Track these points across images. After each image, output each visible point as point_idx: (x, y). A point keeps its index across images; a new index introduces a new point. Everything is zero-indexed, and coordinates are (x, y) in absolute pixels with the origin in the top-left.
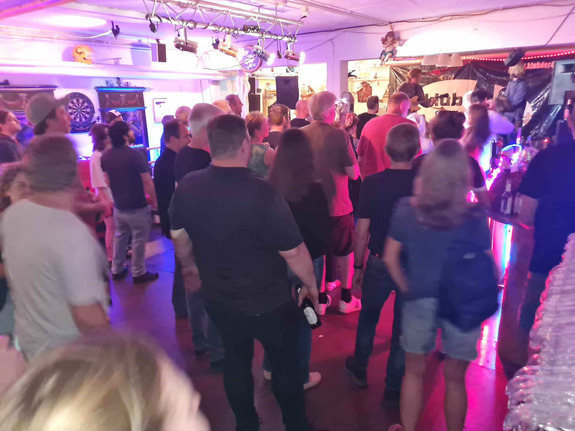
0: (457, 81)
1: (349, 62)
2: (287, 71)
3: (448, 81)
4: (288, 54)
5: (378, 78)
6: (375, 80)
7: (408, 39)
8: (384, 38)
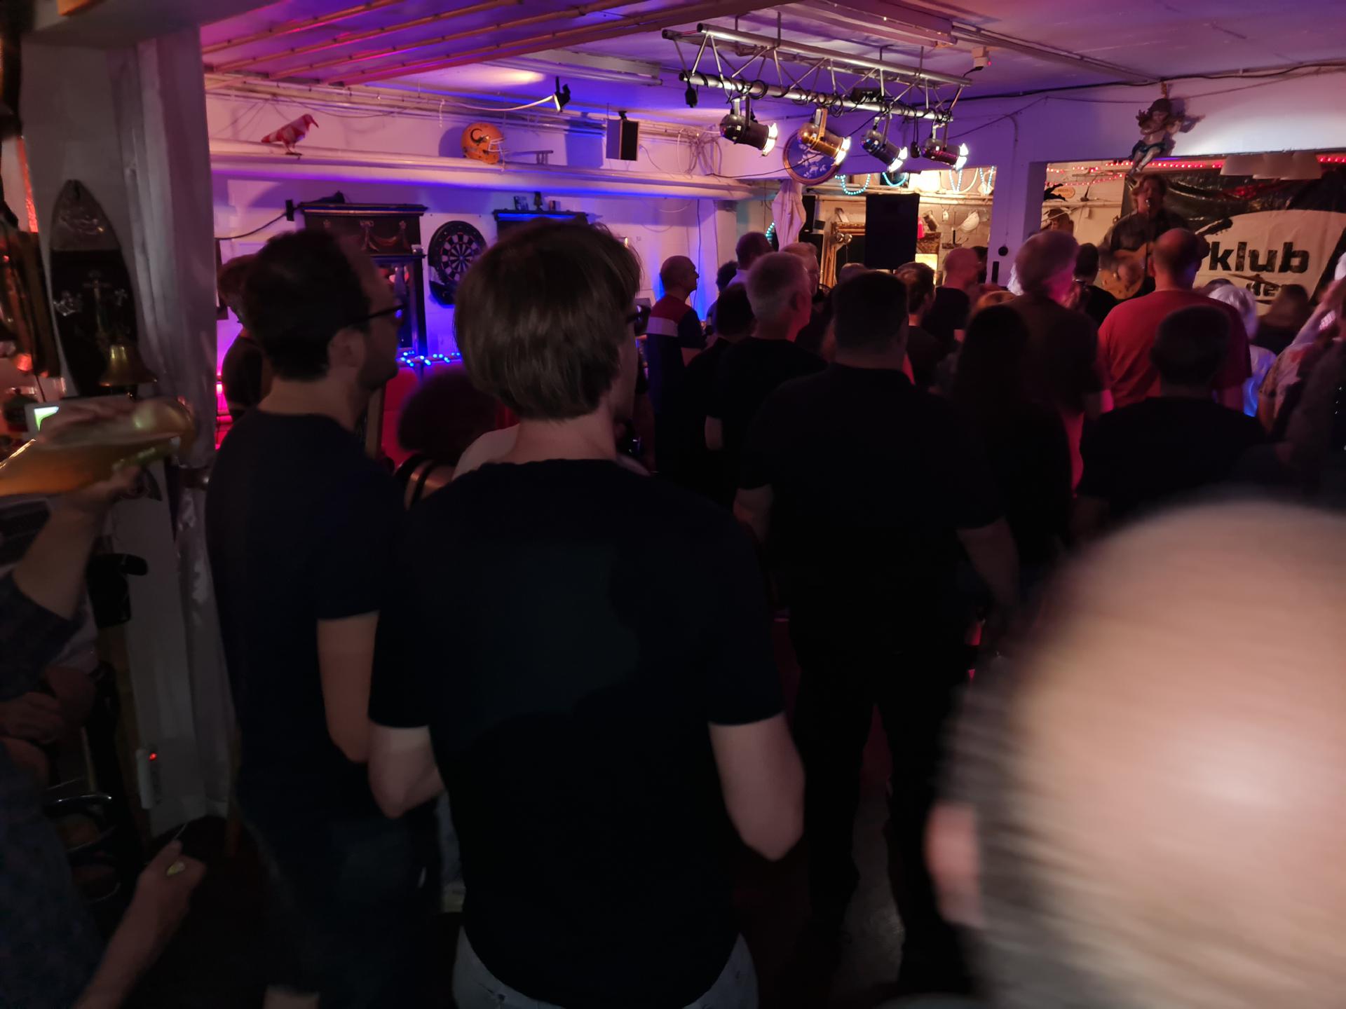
0: (1296, 214)
1: (1049, 165)
3: (1275, 212)
4: (933, 148)
7: (1203, 117)
8: (1146, 113)
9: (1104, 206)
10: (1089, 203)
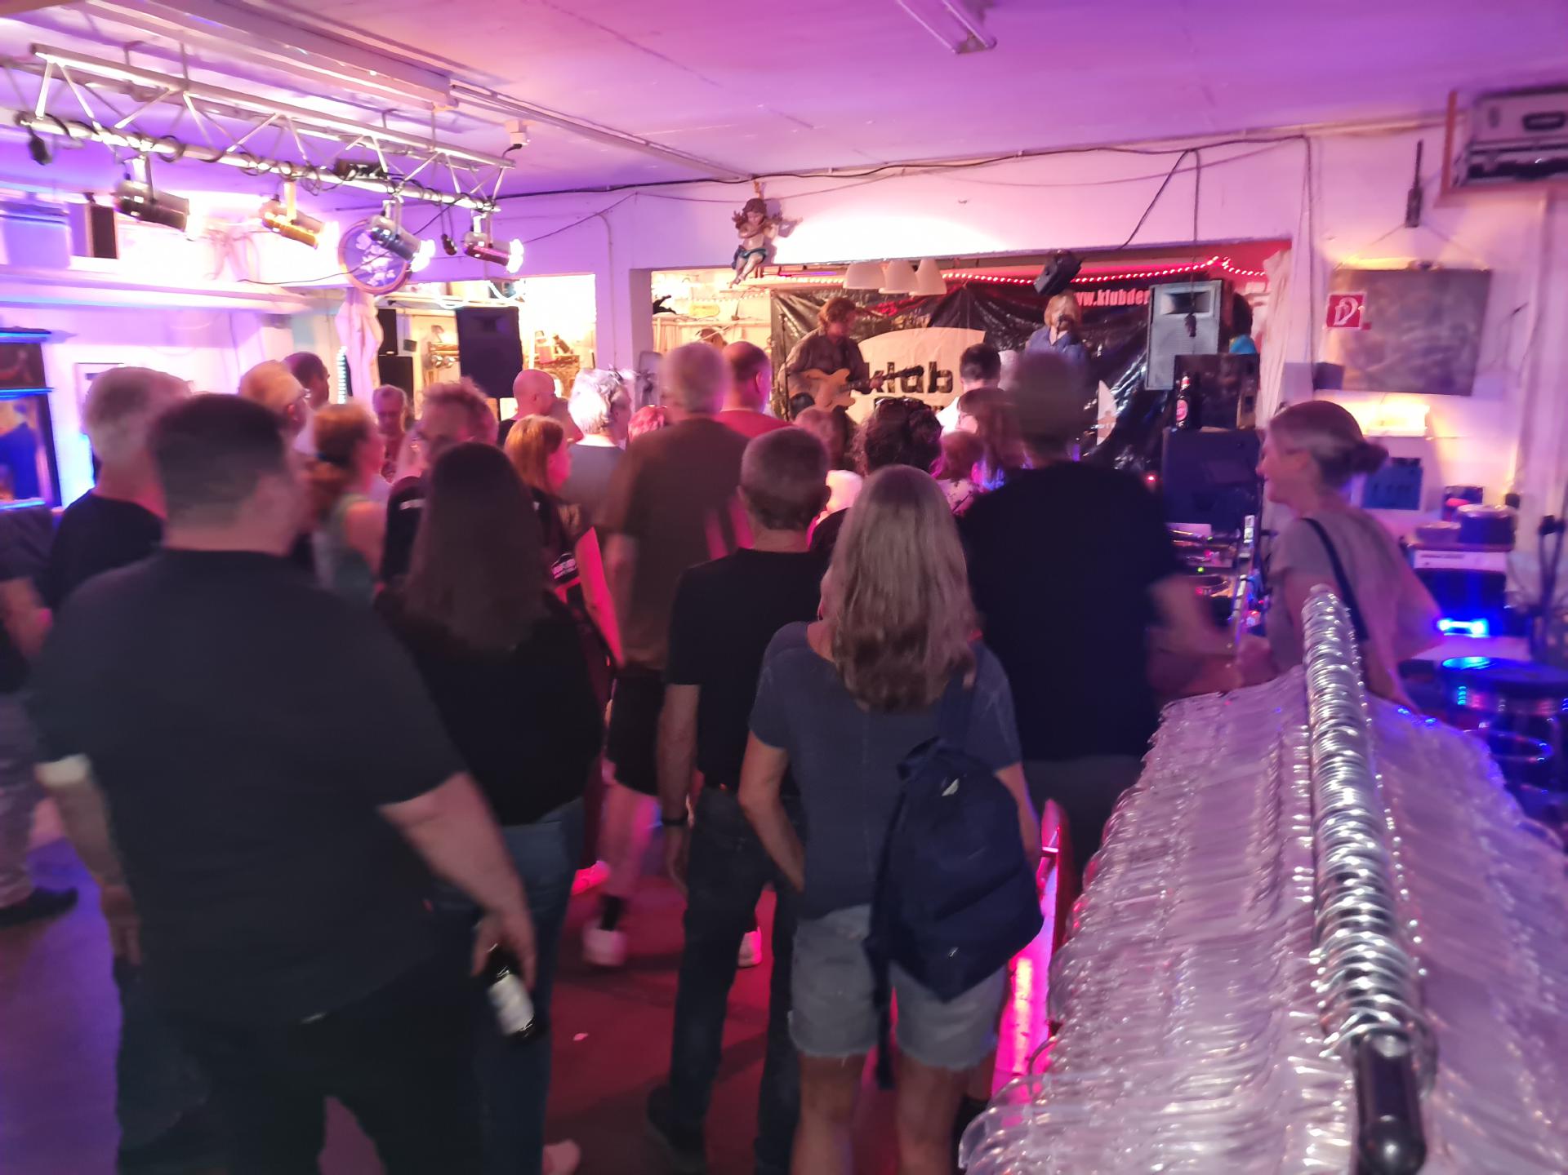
0: (936, 332)
1: (654, 274)
3: (917, 330)
4: (476, 243)
6: (736, 325)
7: (803, 222)
8: (741, 214)
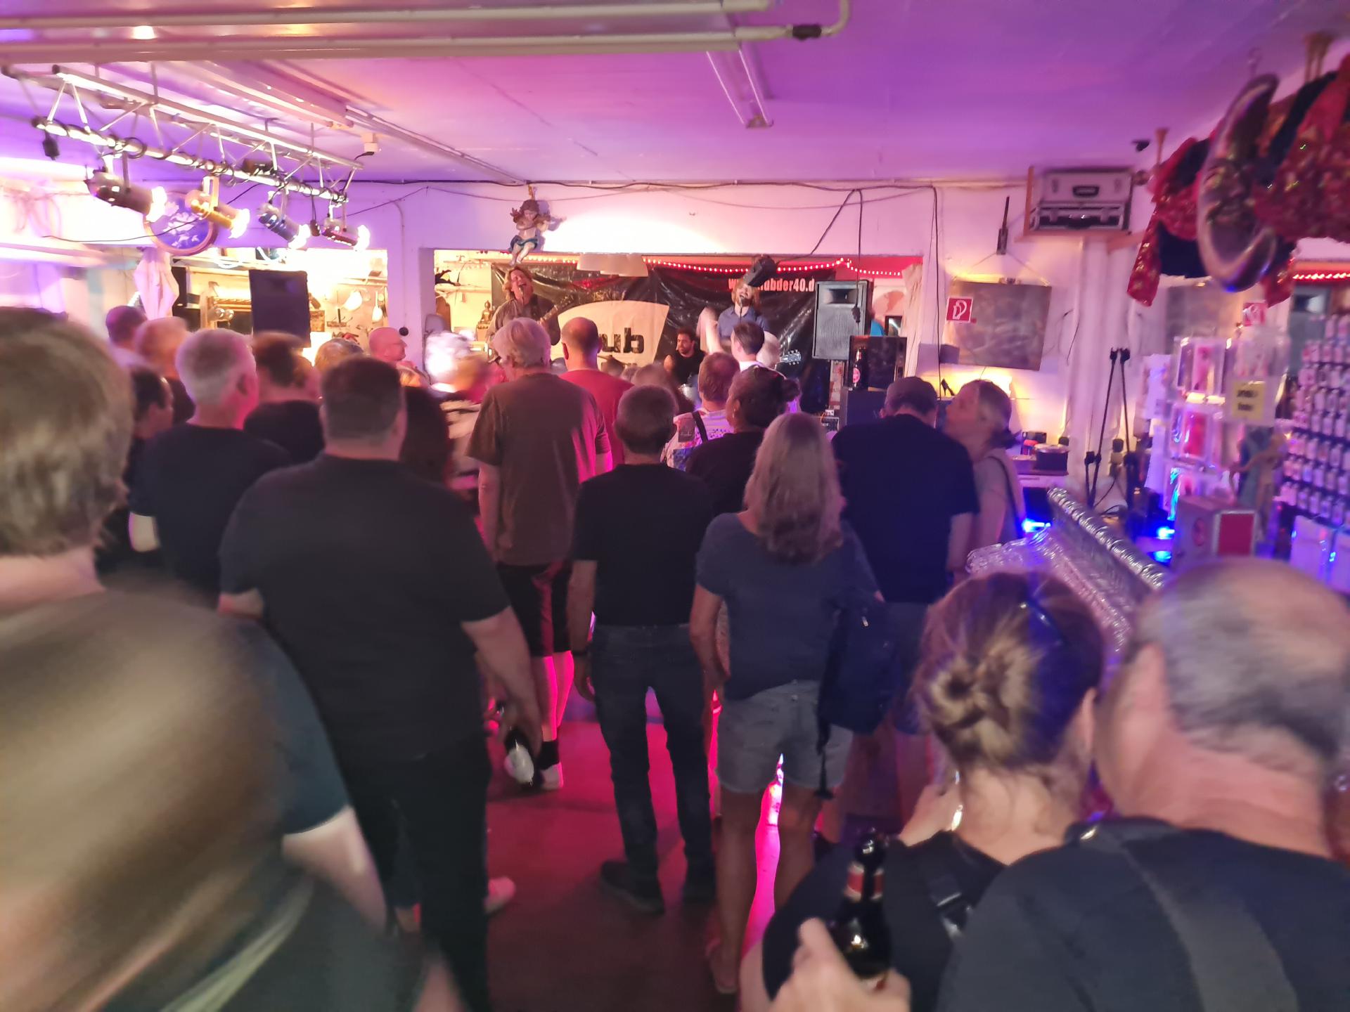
0: (630, 304)
1: (436, 252)
2: (259, 257)
3: (614, 302)
4: (332, 227)
5: (463, 285)
7: (566, 219)
8: (518, 211)
9: (475, 291)
10: (462, 288)
